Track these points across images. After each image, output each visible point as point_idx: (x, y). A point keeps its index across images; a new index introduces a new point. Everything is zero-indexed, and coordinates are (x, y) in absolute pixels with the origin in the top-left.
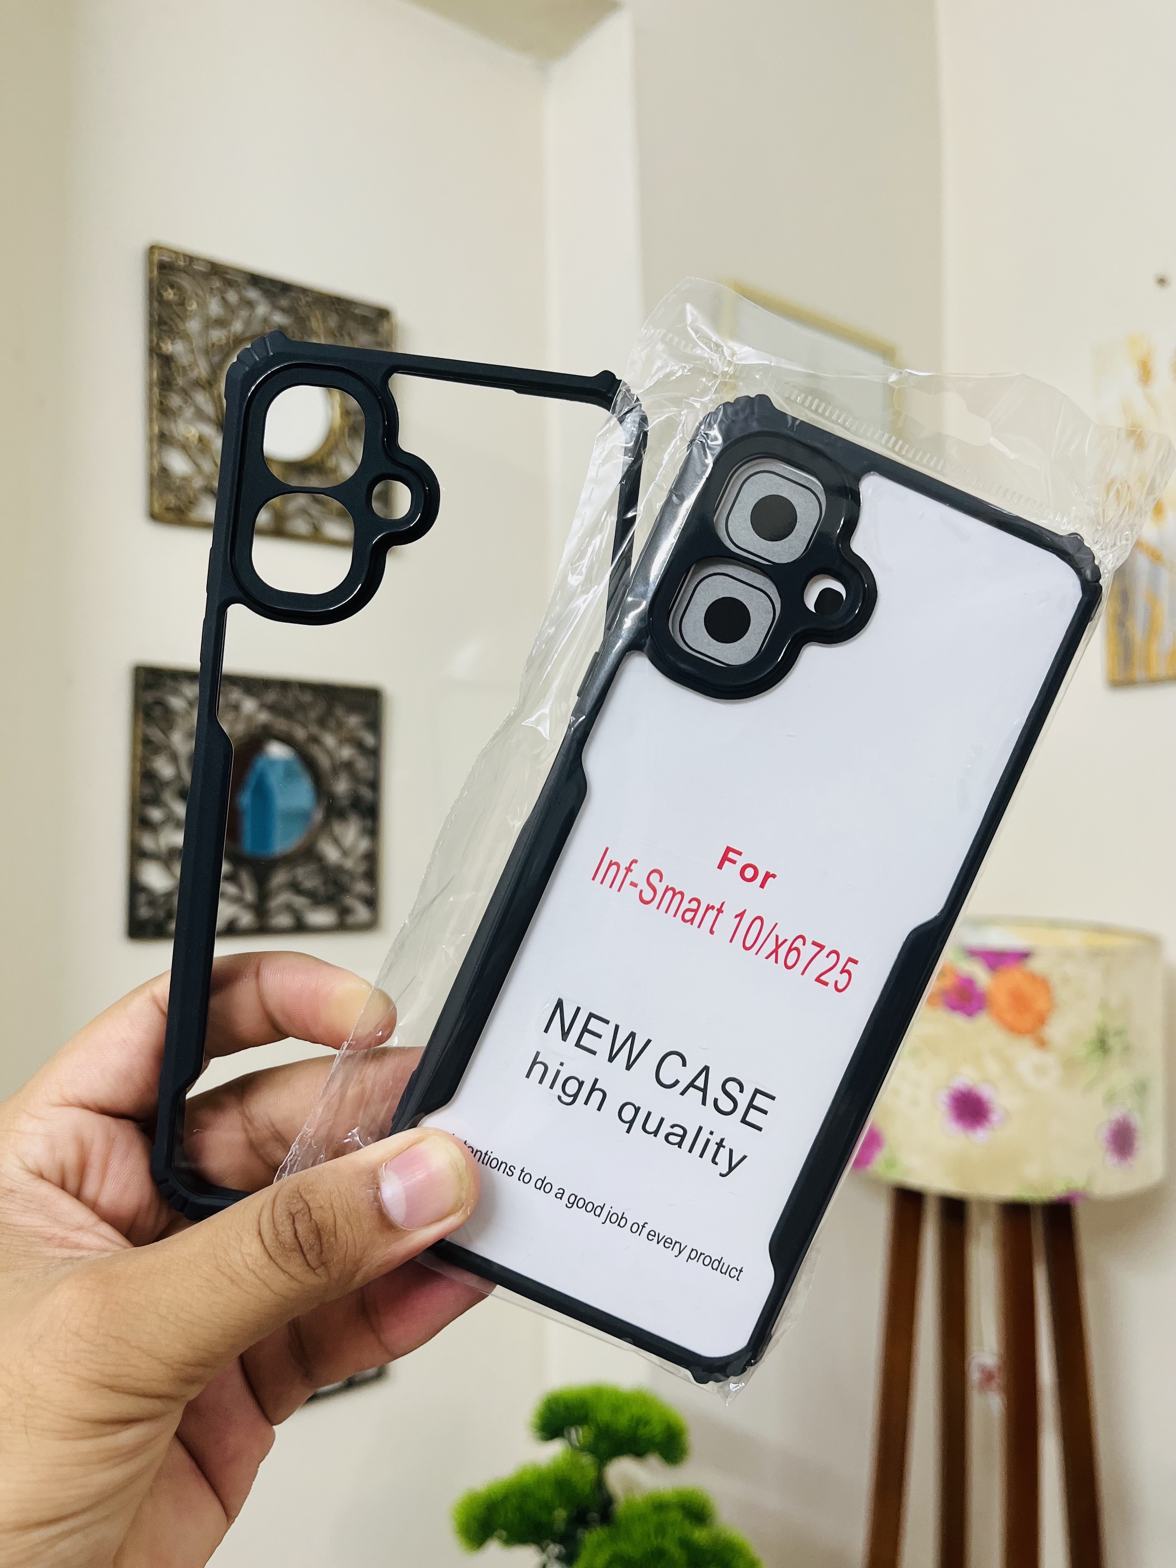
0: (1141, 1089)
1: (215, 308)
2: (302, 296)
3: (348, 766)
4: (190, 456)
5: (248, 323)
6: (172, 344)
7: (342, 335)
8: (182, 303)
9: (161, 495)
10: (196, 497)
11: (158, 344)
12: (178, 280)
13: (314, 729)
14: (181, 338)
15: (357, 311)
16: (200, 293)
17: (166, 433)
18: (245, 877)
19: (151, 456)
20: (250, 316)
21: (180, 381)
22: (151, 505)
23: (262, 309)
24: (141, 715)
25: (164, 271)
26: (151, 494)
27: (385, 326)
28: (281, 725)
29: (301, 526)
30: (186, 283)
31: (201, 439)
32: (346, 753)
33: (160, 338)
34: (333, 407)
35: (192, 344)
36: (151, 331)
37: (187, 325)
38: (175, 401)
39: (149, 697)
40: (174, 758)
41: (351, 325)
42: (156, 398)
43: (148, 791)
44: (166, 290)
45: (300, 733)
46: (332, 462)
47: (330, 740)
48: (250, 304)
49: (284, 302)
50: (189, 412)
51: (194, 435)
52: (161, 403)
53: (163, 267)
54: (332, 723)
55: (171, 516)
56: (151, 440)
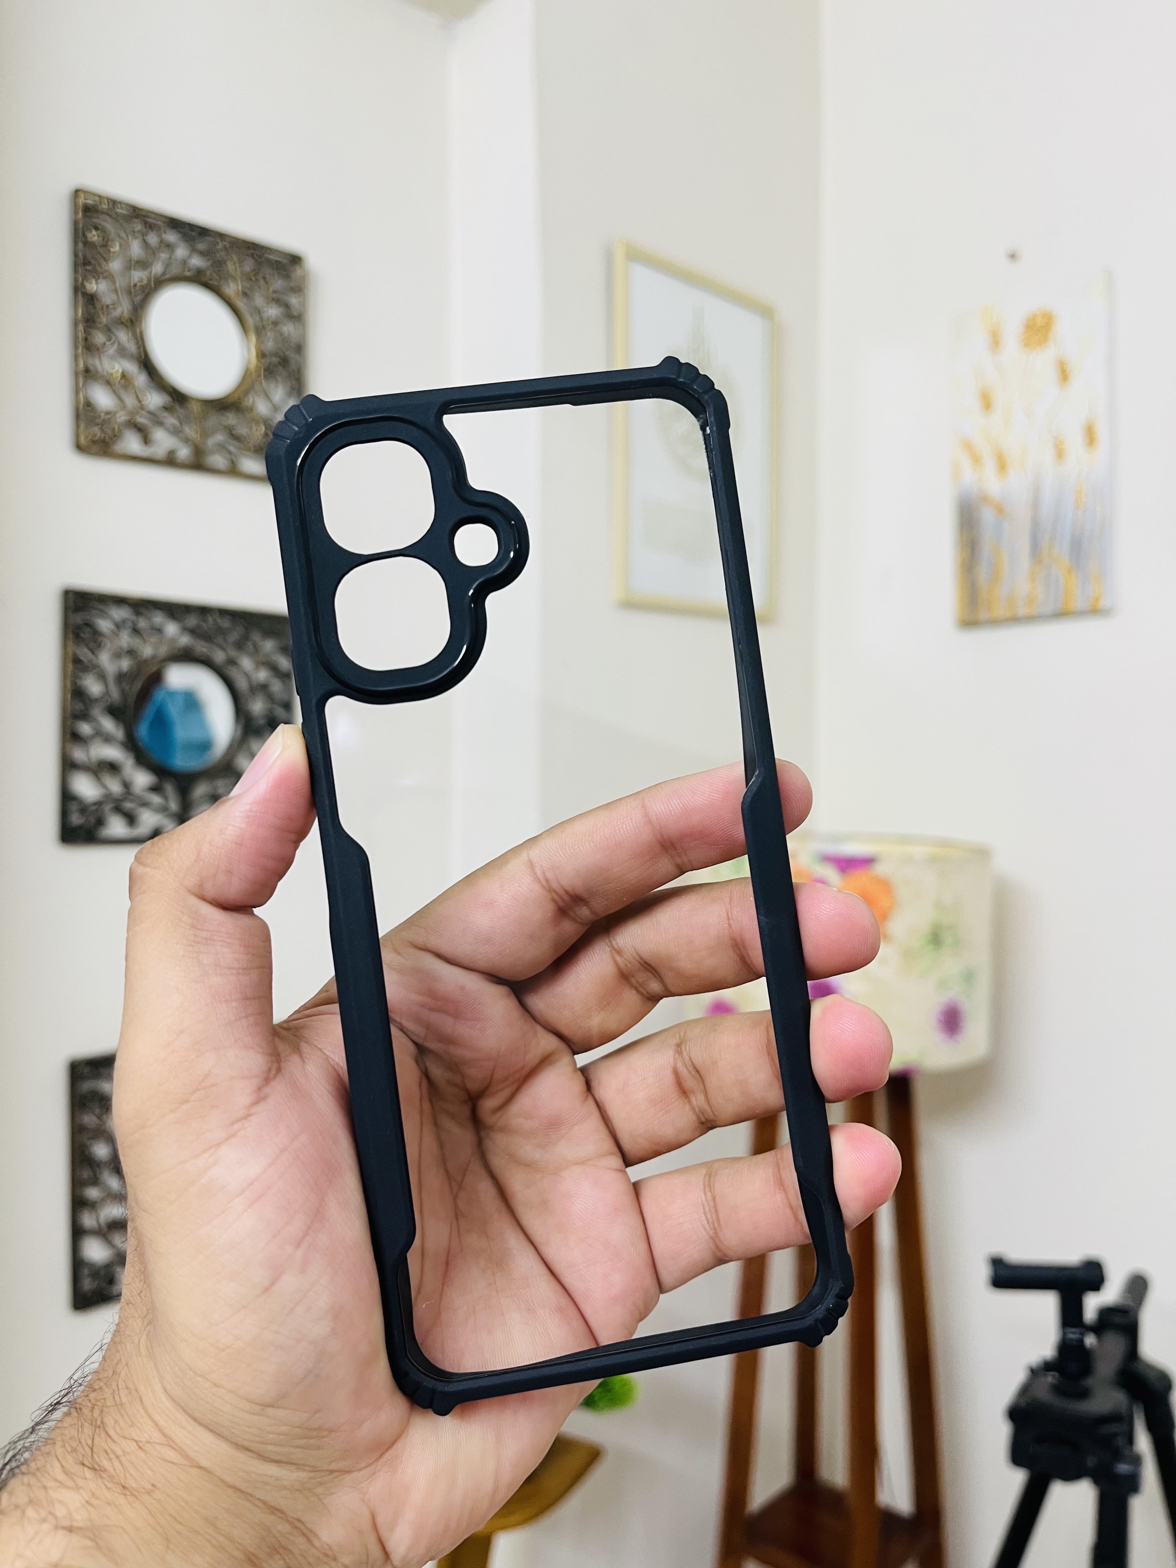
0: (969, 977)
1: (136, 249)
2: (219, 240)
3: (264, 687)
4: (114, 392)
5: (167, 265)
6: (97, 283)
7: (257, 280)
8: (105, 245)
9: (87, 427)
10: (120, 430)
11: (83, 283)
12: (104, 224)
13: (233, 653)
14: (105, 278)
15: (271, 257)
16: (123, 235)
17: (91, 368)
18: (169, 788)
19: (77, 391)
20: (170, 258)
21: (104, 319)
22: (77, 436)
23: (181, 252)
24: (71, 636)
25: (88, 214)
26: (78, 426)
27: (299, 272)
28: (201, 648)
29: (218, 460)
30: (109, 225)
31: (124, 376)
32: (262, 675)
33: (85, 278)
34: (249, 350)
35: (114, 282)
36: (76, 271)
37: (111, 265)
38: (99, 338)
39: (78, 619)
40: (102, 677)
41: (267, 271)
42: (81, 335)
43: (79, 706)
44: (91, 231)
45: (219, 657)
46: (249, 401)
47: (246, 663)
48: (169, 247)
49: (201, 246)
50: (112, 350)
51: (117, 372)
52: (86, 339)
53: (88, 210)
54: (250, 645)
55: (95, 448)
56: (76, 374)
